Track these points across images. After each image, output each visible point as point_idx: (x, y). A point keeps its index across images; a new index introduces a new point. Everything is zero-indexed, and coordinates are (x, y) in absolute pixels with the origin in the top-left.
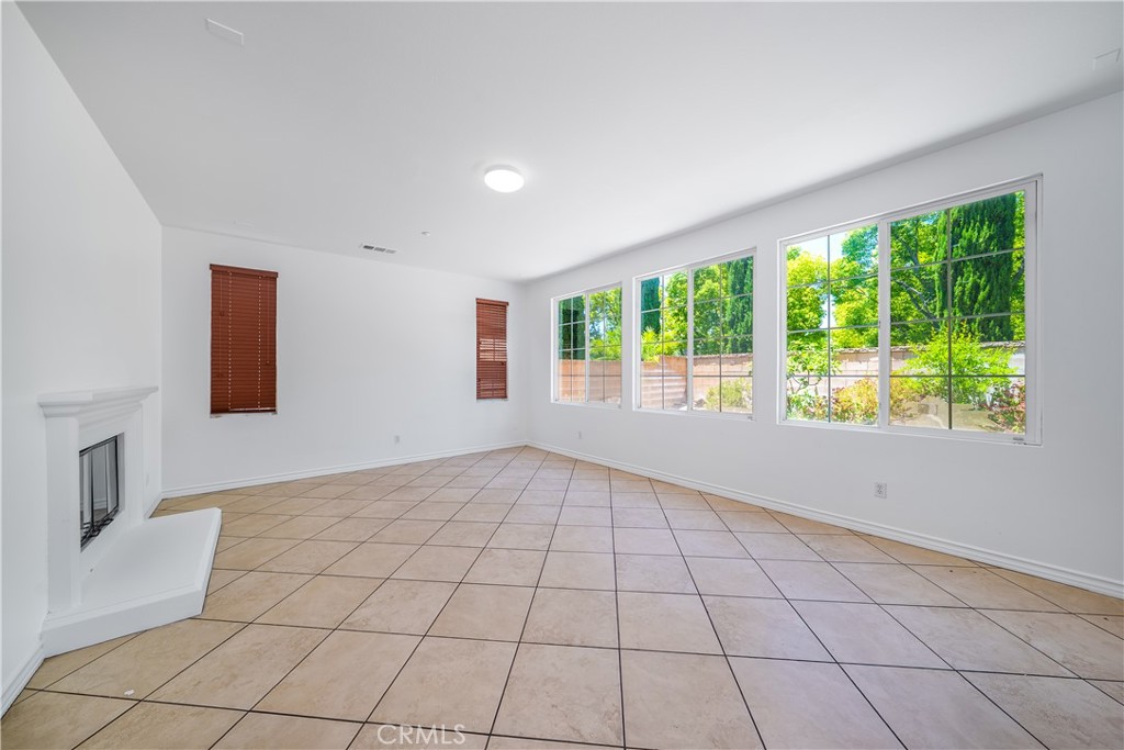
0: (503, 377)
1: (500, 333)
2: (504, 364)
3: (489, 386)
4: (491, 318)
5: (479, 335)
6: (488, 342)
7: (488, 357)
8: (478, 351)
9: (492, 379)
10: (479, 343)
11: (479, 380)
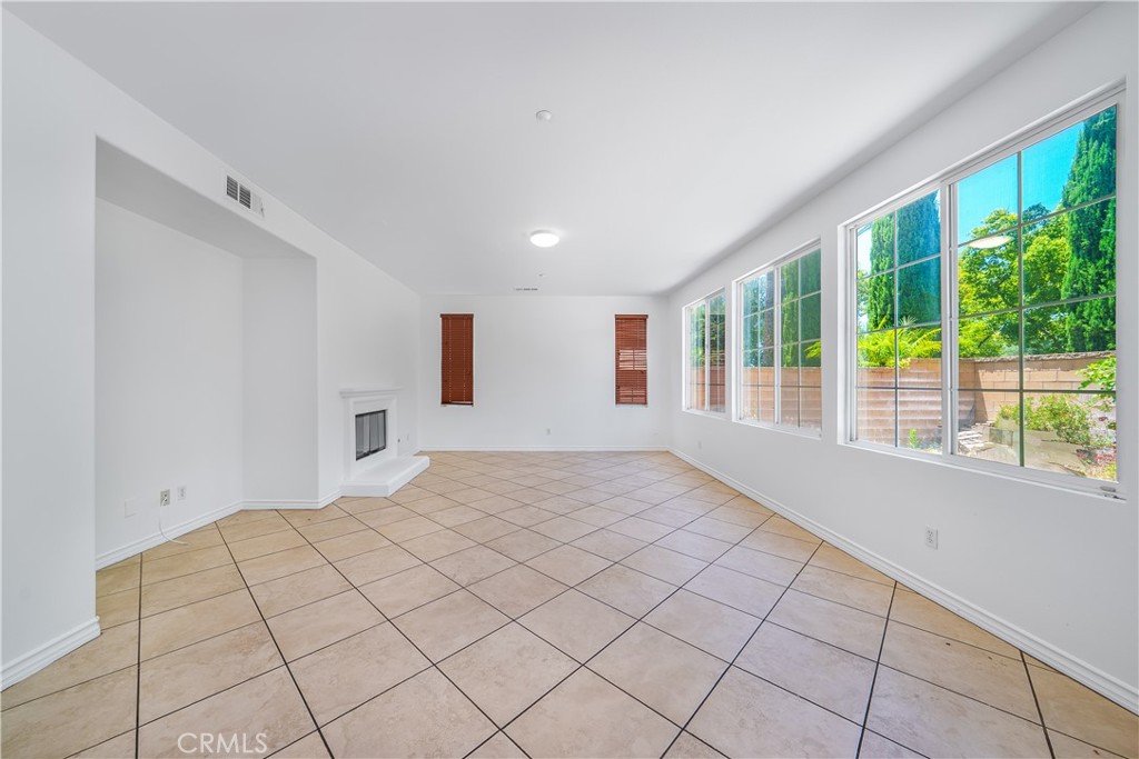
0: (643, 385)
1: (641, 343)
2: (644, 373)
3: (629, 392)
4: (631, 331)
5: (618, 348)
6: (627, 354)
7: (628, 366)
8: (618, 361)
9: (631, 385)
10: (618, 354)
11: (618, 387)
